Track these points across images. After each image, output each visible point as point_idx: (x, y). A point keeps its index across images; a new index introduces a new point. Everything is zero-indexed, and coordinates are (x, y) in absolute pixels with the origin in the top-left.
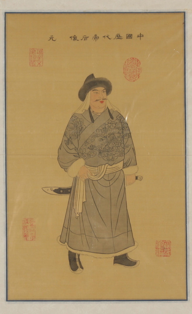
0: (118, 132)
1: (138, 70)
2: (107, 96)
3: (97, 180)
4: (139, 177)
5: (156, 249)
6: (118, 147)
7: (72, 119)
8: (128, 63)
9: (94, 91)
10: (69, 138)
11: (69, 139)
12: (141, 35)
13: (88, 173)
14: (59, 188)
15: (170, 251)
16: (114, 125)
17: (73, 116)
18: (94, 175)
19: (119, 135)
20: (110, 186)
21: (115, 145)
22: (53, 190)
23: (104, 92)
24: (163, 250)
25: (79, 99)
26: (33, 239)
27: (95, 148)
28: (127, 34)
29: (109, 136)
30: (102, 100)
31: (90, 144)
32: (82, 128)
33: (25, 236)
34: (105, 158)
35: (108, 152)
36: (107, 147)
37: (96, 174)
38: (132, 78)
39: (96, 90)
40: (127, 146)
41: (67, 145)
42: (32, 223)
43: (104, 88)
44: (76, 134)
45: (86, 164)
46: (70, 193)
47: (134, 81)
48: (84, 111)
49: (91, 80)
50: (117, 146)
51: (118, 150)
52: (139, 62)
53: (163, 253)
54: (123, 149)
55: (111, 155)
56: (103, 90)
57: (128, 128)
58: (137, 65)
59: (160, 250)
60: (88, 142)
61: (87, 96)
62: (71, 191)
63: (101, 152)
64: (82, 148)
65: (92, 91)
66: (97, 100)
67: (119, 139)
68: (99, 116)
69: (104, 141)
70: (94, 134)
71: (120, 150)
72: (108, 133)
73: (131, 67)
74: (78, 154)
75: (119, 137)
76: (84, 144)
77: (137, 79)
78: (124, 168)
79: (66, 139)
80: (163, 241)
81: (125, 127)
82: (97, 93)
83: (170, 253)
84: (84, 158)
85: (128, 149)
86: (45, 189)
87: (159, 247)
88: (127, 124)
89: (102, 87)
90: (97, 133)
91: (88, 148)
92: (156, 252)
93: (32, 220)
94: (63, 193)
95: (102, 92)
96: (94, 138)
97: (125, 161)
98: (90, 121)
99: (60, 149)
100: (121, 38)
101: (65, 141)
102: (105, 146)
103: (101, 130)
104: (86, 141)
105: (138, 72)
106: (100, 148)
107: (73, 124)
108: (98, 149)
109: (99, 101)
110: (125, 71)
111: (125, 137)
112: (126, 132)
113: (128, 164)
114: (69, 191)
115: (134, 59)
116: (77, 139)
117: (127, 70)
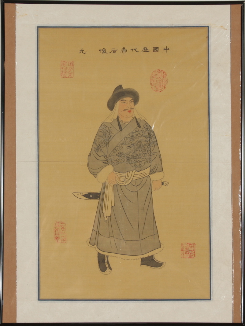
0: (145, 140)
1: (164, 81)
2: (134, 105)
3: (125, 186)
4: (165, 183)
5: (182, 251)
6: (145, 155)
7: (101, 127)
8: (155, 75)
9: (122, 101)
10: (98, 145)
11: (98, 147)
12: (167, 48)
13: (117, 179)
14: (89, 193)
15: (195, 252)
16: (141, 133)
17: (102, 124)
18: (122, 180)
19: (145, 143)
20: (137, 191)
21: (142, 152)
22: (83, 195)
23: (131, 102)
24: (188, 252)
25: (108, 109)
26: (64, 241)
27: (123, 155)
28: (153, 47)
29: (136, 143)
30: (129, 110)
31: (118, 152)
32: (110, 136)
33: (56, 239)
34: (133, 165)
35: (136, 159)
36: (134, 154)
37: (124, 180)
38: (158, 89)
39: (124, 100)
40: (154, 153)
41: (96, 152)
42: (63, 226)
43: (131, 99)
44: (104, 142)
45: (114, 170)
46: (99, 198)
47: (160, 92)
48: (112, 120)
49: (120, 91)
50: (144, 153)
51: (145, 157)
52: (165, 74)
53: (188, 255)
54: (150, 156)
55: (138, 162)
56: (131, 100)
57: (154, 136)
58: (163, 77)
59: (185, 252)
60: (116, 149)
61: (115, 106)
62: (100, 196)
63: (129, 159)
64: (110, 155)
65: (120, 101)
66: (125, 110)
67: (146, 147)
68: (127, 124)
69: (132, 148)
70: (122, 142)
71: (147, 157)
72: (135, 141)
73: (157, 78)
74: (107, 161)
75: (146, 145)
76: (113, 151)
77: (163, 89)
78: (151, 174)
79: (96, 147)
80: (188, 244)
81: (151, 135)
82: (125, 103)
83: (194, 255)
84: (112, 164)
85: (155, 155)
86: (76, 194)
87: (185, 249)
88: (154, 133)
89: (130, 97)
90: (124, 141)
91: (117, 155)
92: (181, 254)
93: (63, 223)
94: (92, 198)
95: (130, 102)
96: (122, 145)
97: (152, 168)
98: (119, 129)
99: (90, 156)
100: (148, 51)
101: (94, 148)
102: (133, 153)
103: (129, 138)
104: (115, 149)
105: (164, 84)
106: (128, 155)
107: (102, 132)
108: (126, 156)
109: (127, 111)
110: (151, 83)
111: (152, 145)
112: (152, 140)
113: (154, 171)
114: (98, 196)
115: (161, 70)
116: (106, 147)
117: (154, 81)
